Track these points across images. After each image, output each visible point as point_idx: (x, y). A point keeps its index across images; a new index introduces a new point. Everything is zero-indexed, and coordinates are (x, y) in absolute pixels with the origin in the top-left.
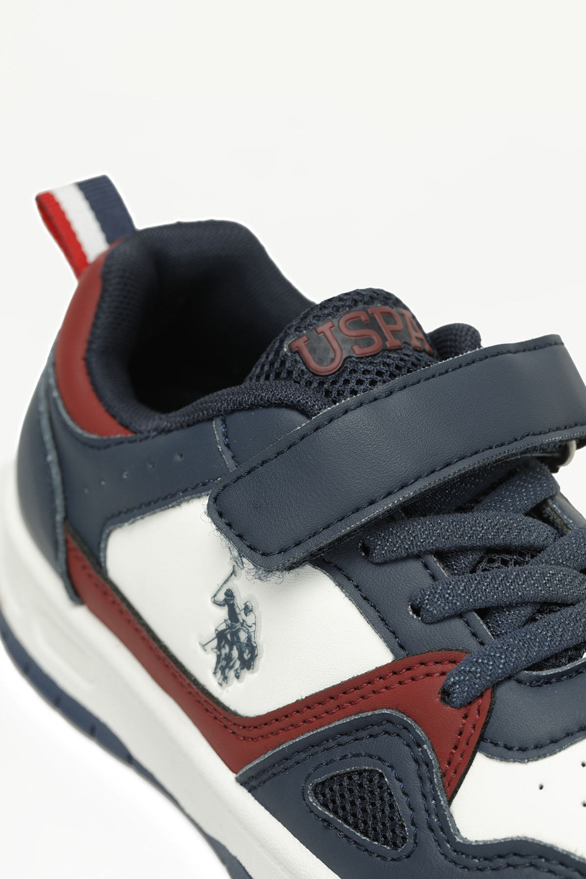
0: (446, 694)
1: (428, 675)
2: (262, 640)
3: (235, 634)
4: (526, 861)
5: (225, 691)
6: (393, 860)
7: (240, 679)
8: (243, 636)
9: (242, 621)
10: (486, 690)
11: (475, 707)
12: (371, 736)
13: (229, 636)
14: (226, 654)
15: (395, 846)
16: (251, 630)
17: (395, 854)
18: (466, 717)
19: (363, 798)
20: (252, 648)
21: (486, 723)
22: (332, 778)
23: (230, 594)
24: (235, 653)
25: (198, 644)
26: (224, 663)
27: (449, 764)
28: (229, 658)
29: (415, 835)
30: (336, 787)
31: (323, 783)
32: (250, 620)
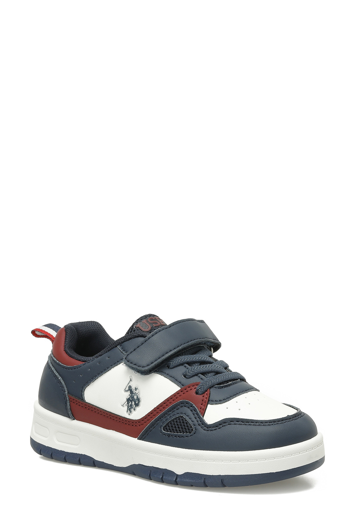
0: (197, 393)
1: (191, 390)
2: (141, 396)
3: (133, 397)
4: (227, 424)
5: (131, 416)
6: (190, 436)
7: (135, 410)
8: (135, 397)
9: (134, 393)
10: (208, 389)
11: (205, 394)
12: (177, 410)
13: (131, 399)
14: (130, 405)
15: (190, 433)
16: (138, 394)
17: (190, 434)
18: (203, 397)
19: (178, 425)
20: (139, 400)
21: (209, 396)
22: (168, 423)
23: (130, 387)
24: (133, 403)
25: (121, 406)
26: (130, 407)
27: (201, 409)
28: (131, 405)
29: (195, 428)
30: (170, 425)
31: (166, 426)
32: (137, 392)
